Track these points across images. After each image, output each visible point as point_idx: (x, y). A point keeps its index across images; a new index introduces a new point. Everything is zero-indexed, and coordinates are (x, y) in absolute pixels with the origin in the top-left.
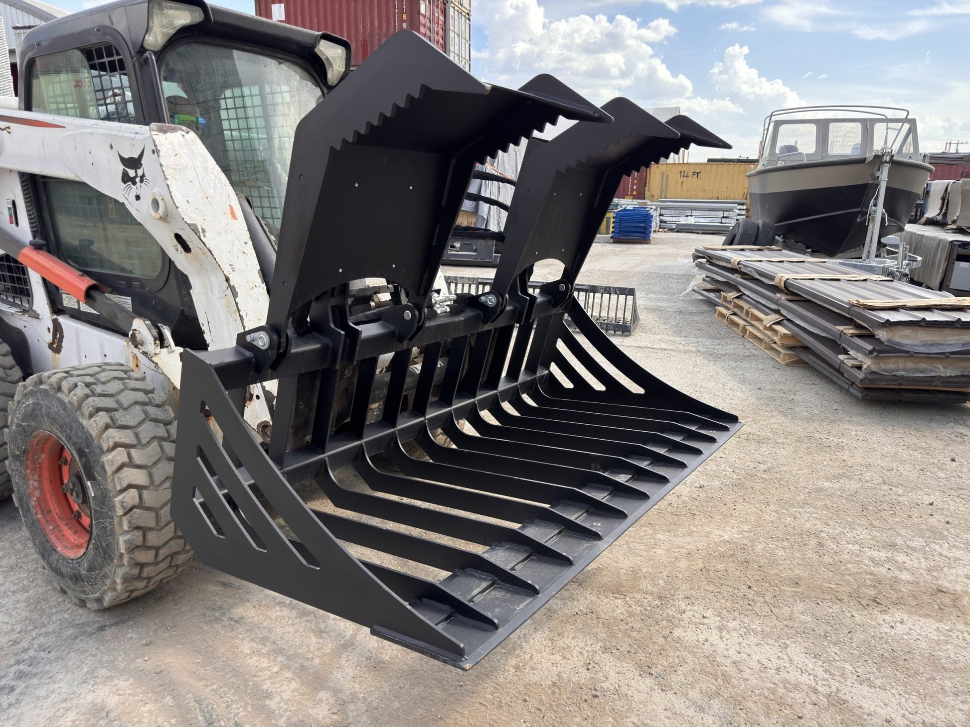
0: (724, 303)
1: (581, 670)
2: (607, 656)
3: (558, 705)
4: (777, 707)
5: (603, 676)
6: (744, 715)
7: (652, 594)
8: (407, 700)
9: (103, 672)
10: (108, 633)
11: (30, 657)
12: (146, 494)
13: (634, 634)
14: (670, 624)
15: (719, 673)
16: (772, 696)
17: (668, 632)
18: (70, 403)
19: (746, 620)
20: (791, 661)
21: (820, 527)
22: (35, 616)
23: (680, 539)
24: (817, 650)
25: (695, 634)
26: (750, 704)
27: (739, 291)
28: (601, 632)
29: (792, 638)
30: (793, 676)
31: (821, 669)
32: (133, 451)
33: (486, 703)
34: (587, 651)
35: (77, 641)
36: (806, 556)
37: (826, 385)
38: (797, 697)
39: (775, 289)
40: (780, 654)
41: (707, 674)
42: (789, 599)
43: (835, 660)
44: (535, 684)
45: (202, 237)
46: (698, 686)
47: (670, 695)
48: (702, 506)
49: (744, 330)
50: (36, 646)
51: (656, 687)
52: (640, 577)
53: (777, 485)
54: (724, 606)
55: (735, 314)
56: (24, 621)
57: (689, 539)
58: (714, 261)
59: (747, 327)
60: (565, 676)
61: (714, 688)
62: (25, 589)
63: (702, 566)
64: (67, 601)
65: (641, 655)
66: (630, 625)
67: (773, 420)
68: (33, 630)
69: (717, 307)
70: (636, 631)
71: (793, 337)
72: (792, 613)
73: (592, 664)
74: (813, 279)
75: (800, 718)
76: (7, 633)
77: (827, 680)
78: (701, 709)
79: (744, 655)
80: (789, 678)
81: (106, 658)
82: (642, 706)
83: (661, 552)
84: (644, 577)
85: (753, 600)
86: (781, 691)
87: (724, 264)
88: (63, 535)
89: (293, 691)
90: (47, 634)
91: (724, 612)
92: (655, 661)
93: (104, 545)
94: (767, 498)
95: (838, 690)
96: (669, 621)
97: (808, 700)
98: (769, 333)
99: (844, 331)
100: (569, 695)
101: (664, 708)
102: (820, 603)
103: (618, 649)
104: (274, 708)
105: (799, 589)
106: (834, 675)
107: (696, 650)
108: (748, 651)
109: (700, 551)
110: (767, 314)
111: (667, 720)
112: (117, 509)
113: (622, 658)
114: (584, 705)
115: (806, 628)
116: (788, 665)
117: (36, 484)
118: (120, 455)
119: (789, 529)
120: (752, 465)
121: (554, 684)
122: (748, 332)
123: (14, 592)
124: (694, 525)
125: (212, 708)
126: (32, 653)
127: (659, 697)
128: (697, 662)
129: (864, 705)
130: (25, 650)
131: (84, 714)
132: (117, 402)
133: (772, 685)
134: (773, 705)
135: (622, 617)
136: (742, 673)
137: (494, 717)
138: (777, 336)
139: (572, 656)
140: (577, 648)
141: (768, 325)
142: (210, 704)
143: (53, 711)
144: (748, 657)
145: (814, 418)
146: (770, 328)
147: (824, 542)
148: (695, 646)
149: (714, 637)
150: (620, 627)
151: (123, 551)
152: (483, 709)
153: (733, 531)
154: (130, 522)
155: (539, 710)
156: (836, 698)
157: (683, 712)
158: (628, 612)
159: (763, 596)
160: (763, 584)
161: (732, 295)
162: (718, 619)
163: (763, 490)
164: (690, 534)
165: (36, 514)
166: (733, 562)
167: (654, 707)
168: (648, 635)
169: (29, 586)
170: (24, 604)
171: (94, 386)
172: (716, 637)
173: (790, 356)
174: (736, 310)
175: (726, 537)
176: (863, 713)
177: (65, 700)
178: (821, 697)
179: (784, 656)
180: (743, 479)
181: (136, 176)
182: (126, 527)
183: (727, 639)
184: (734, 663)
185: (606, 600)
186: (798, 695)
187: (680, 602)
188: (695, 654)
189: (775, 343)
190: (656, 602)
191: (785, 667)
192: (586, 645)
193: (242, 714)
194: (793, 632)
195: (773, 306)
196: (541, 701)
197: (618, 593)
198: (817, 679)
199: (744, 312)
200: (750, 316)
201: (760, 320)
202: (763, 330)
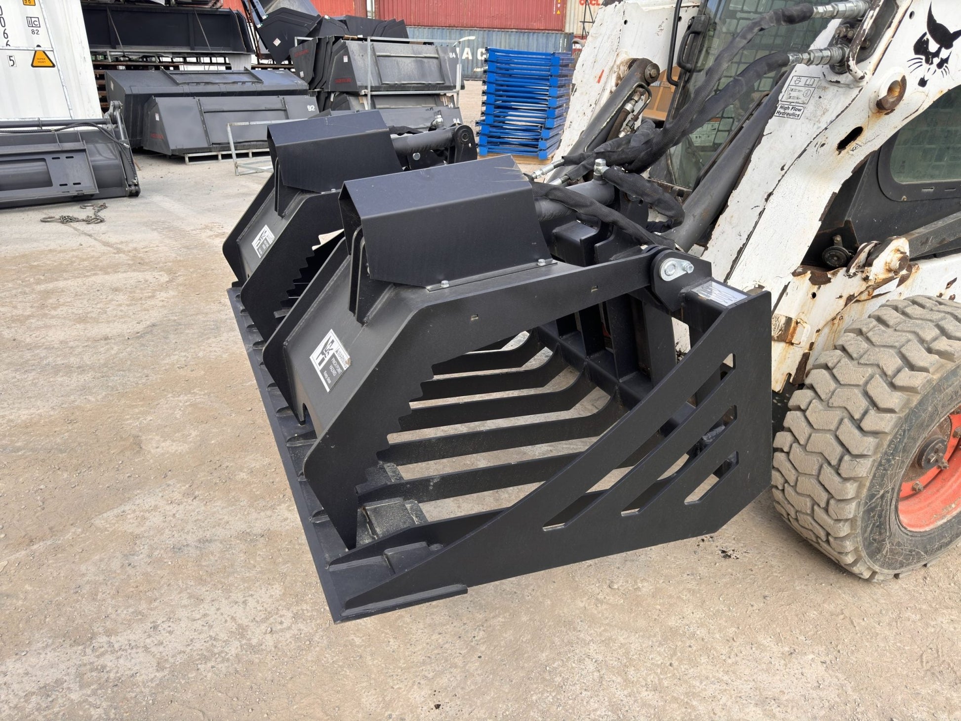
4: (141, 588)
16: (149, 594)
20: (146, 649)
40: (161, 649)
61: (204, 564)
79: (198, 616)
86: (143, 606)
106: (92, 670)
108: (198, 625)
148: (249, 588)
183: (226, 621)
186: (124, 613)
188: (244, 580)
191: (149, 636)
198: (109, 649)
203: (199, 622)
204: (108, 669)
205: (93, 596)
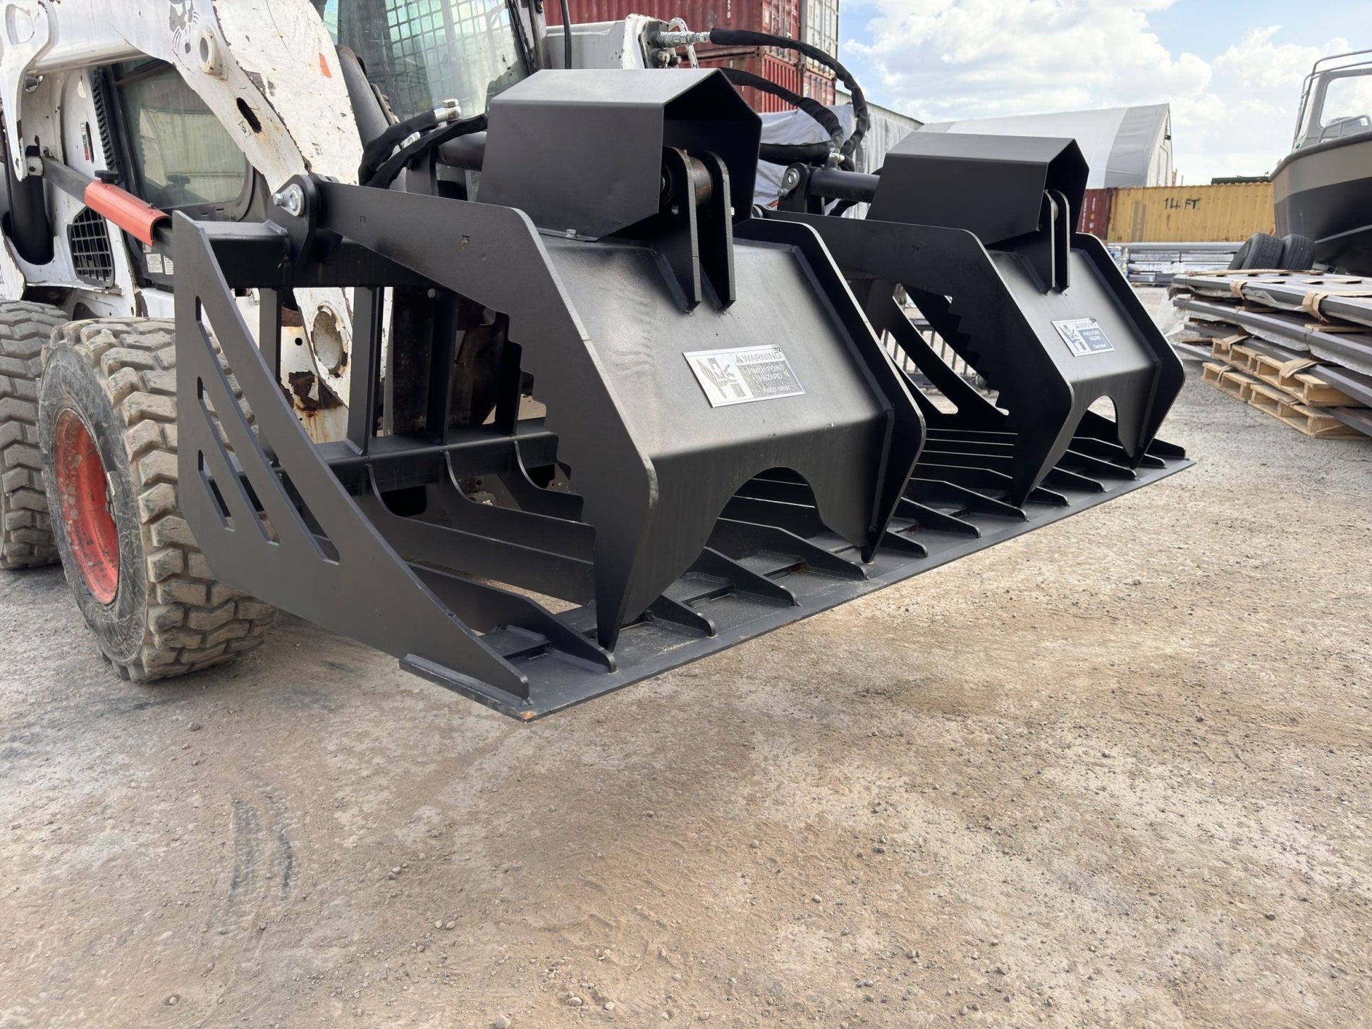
0: (1218, 356)
1: (861, 812)
2: (914, 796)
3: (807, 858)
4: (1225, 897)
5: (900, 824)
6: (1156, 905)
7: (1016, 718)
9: (120, 758)
10: (147, 713)
11: (32, 734)
13: (970, 770)
14: (1039, 761)
15: (1118, 837)
16: (1216, 880)
17: (1032, 772)
18: (87, 355)
19: (1186, 766)
20: (1264, 831)
21: (1349, 643)
22: (60, 686)
23: (1084, 649)
24: (1319, 819)
25: (1082, 779)
26: (1168, 889)
27: (1243, 332)
28: (910, 763)
29: (1271, 798)
30: (1266, 853)
31: (1323, 848)
32: (169, 428)
33: (685, 844)
34: (879, 787)
35: (102, 719)
36: (1317, 684)
38: (1269, 886)
39: (1305, 317)
40: (1243, 819)
41: (1095, 836)
42: (1275, 742)
43: (1353, 836)
44: (777, 824)
46: (1073, 853)
47: (1018, 862)
48: (1132, 608)
49: (1248, 390)
50: (45, 722)
51: (994, 848)
52: (999, 695)
53: (1276, 587)
54: (1145, 743)
55: (1234, 370)
56: (43, 692)
57: (1098, 650)
58: (1202, 292)
59: (1252, 386)
60: (831, 818)
61: (1105, 858)
62: (62, 656)
63: (1114, 686)
64: (109, 672)
65: (977, 801)
66: (966, 757)
67: (1282, 504)
68: (50, 703)
69: (1204, 364)
70: (974, 766)
71: (1331, 388)
72: (1278, 761)
73: (884, 805)
75: (1270, 918)
76: (16, 704)
77: (1335, 866)
78: (1073, 887)
79: (1172, 816)
80: (1256, 856)
81: (131, 741)
82: (961, 873)
83: (1044, 664)
84: (1007, 695)
85: (1204, 739)
86: (1237, 874)
87: (1219, 294)
88: (105, 576)
89: (382, 803)
90: (66, 708)
91: (1146, 752)
92: (999, 811)
93: (131, 571)
94: (1254, 603)
95: (1354, 881)
96: (1036, 756)
97: (1289, 892)
98: (1289, 389)
100: (831, 846)
101: (1002, 879)
102: (1335, 751)
103: (935, 788)
104: (344, 822)
105: (1298, 729)
106: (1351, 858)
107: (1080, 801)
108: (1182, 810)
109: (1116, 667)
110: (1284, 360)
111: (1004, 898)
112: (141, 511)
113: (941, 801)
114: (856, 863)
115: (1302, 785)
116: (1256, 836)
117: (72, 501)
118: (147, 431)
119: (1290, 645)
120: (1232, 560)
121: (809, 827)
122: (1254, 394)
123: (45, 659)
124: (1112, 632)
125: (254, 815)
126: (37, 729)
127: (996, 864)
128: (1079, 818)
130: (29, 726)
131: (72, 807)
132: (157, 358)
133: (1219, 864)
134: (1216, 894)
135: (953, 745)
136: (1163, 841)
137: (692, 865)
138: (1302, 392)
139: (851, 791)
140: (862, 781)
141: (1288, 375)
142: (253, 809)
143: (32, 800)
144: (1180, 819)
145: (1358, 503)
146: (1292, 381)
147: (1355, 666)
148: (1081, 796)
149: (1119, 785)
150: (947, 758)
151: (153, 579)
152: (677, 851)
153: (1183, 643)
154: (159, 533)
155: (774, 861)
156: (1348, 894)
157: (1036, 888)
158: (964, 739)
159: (1225, 734)
160: (1227, 717)
161: (1229, 340)
162: (1134, 760)
163: (1249, 593)
164: (1104, 643)
165: (71, 544)
166: (1176, 684)
167: (984, 876)
168: (996, 773)
169: (68, 653)
170: (52, 673)
171: (125, 335)
172: (1124, 786)
173: (1325, 421)
174: (1235, 363)
175: (1169, 651)
177: (55, 788)
178: (1318, 891)
179: (1252, 823)
180: (1214, 577)
182: (155, 541)
183: (1143, 791)
184: (1151, 825)
185: (929, 722)
186: (1271, 886)
187: (1065, 733)
188: (1077, 807)
189: (1301, 404)
190: (1020, 730)
191: (1250, 839)
192: (879, 778)
193: (294, 826)
194: (1276, 790)
195: (1299, 346)
196: (780, 851)
197: (954, 713)
198: (1314, 863)
199: (1249, 363)
200: (1258, 368)
201: (1274, 371)
202: (1279, 387)
203: (1177, 811)
204: (1327, 847)
205: (1310, 941)
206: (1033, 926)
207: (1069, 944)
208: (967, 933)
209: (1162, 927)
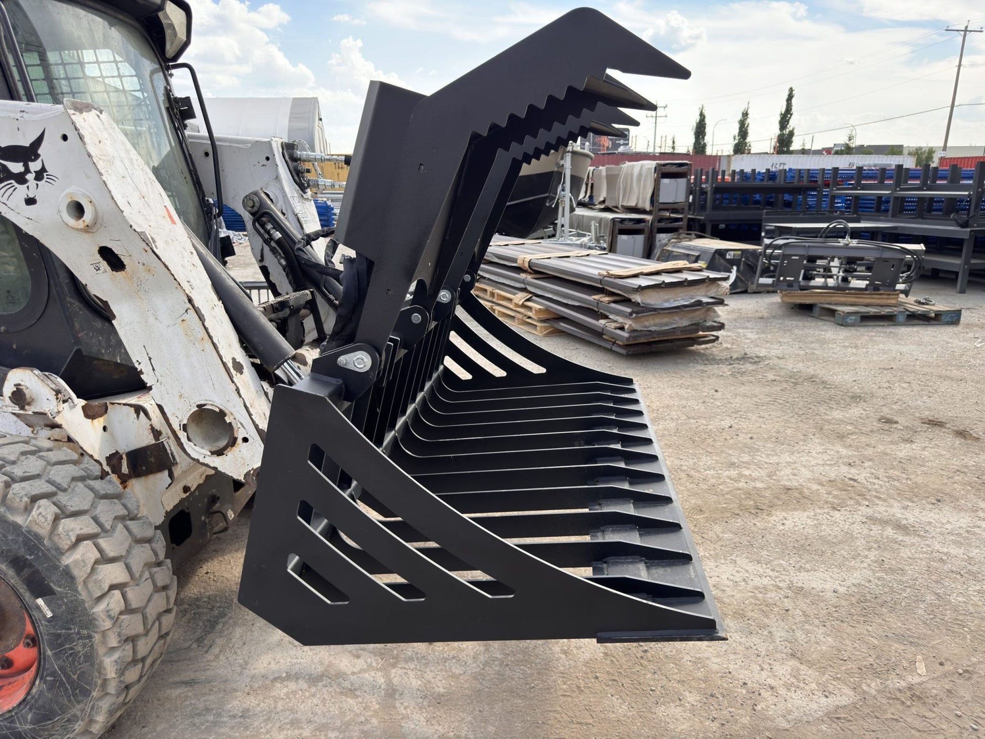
6: (754, 623)
8: (497, 720)
12: (130, 594)
24: (755, 557)
26: (750, 614)
29: (733, 554)
30: (757, 582)
31: (769, 570)
32: (102, 542)
33: (567, 693)
37: (586, 348)
38: (773, 596)
39: (519, 270)
42: (706, 524)
43: (771, 561)
44: (591, 660)
45: (155, 249)
71: (547, 310)
72: (717, 535)
74: (549, 258)
75: (788, 610)
77: (779, 577)
80: (756, 584)
95: (791, 581)
97: (780, 596)
98: (521, 310)
99: (601, 299)
102: (728, 521)
105: (706, 515)
106: (780, 571)
110: (514, 294)
112: (98, 623)
115: (734, 543)
116: (748, 575)
118: (87, 552)
129: (814, 586)
133: (751, 594)
134: (765, 608)
136: (726, 592)
137: (585, 702)
138: (531, 312)
141: (520, 303)
152: (569, 699)
154: (119, 635)
156: (794, 588)
173: (546, 328)
176: (818, 592)
178: (786, 591)
179: (740, 569)
181: (27, 171)
182: (113, 642)
194: (730, 549)
195: (521, 286)
199: (488, 293)
200: (496, 297)
201: (510, 300)
202: (514, 309)
206: (732, 657)
207: (750, 657)
208: (717, 673)
209: (765, 633)
